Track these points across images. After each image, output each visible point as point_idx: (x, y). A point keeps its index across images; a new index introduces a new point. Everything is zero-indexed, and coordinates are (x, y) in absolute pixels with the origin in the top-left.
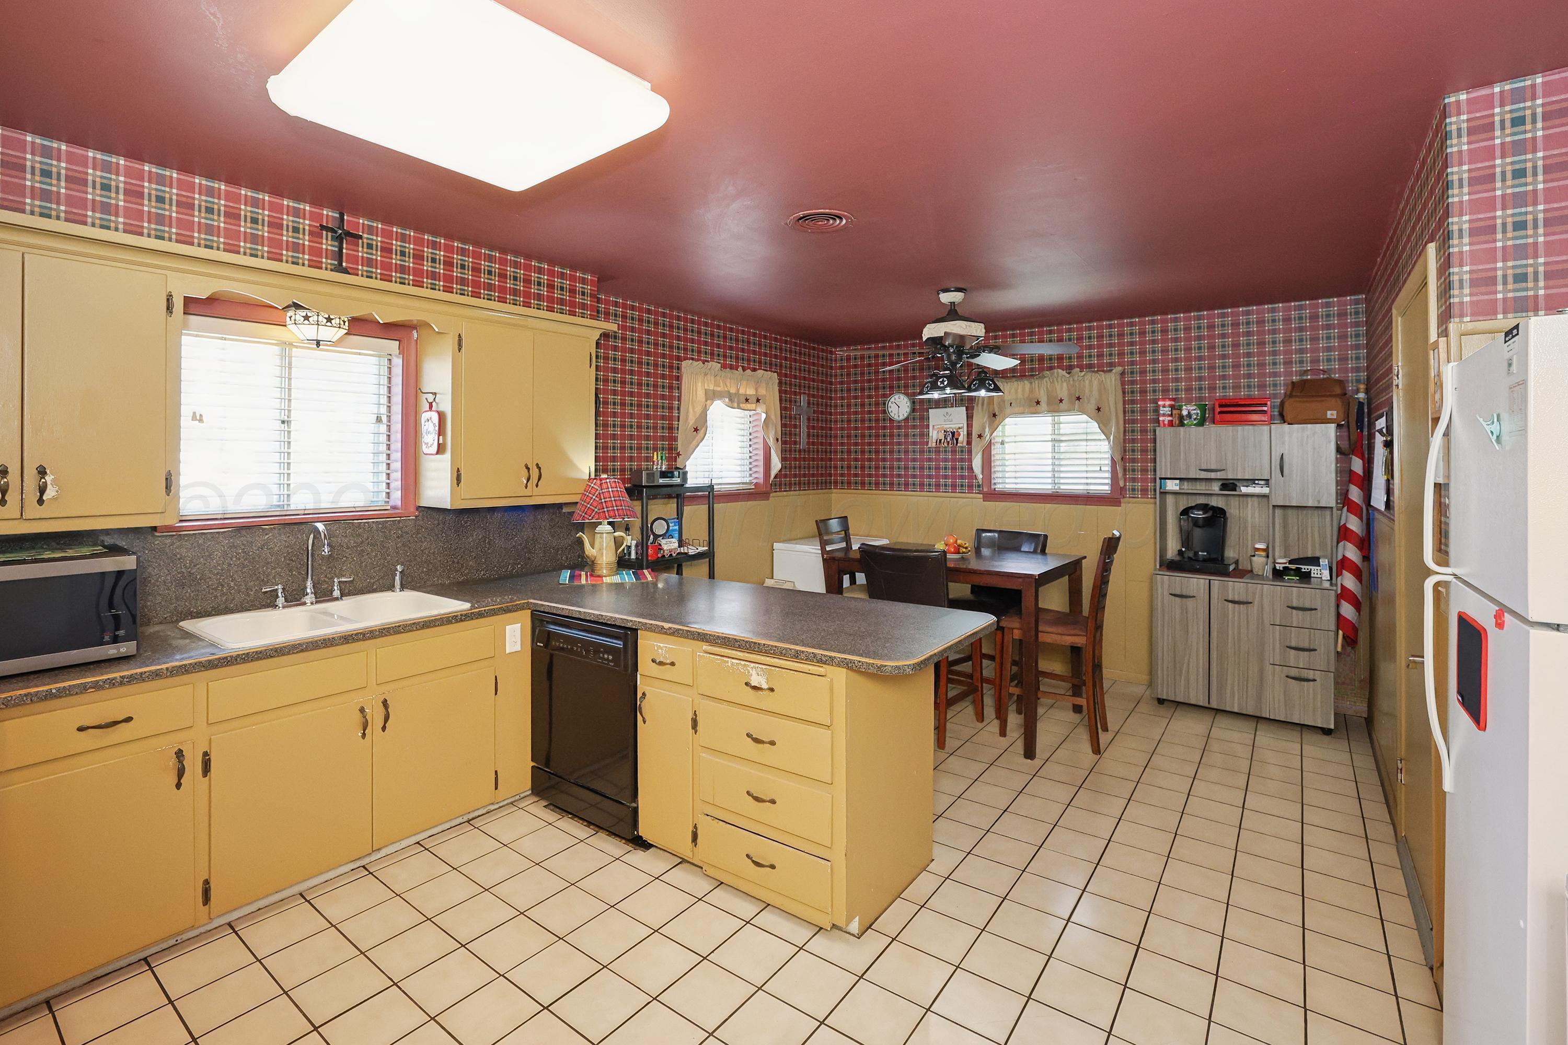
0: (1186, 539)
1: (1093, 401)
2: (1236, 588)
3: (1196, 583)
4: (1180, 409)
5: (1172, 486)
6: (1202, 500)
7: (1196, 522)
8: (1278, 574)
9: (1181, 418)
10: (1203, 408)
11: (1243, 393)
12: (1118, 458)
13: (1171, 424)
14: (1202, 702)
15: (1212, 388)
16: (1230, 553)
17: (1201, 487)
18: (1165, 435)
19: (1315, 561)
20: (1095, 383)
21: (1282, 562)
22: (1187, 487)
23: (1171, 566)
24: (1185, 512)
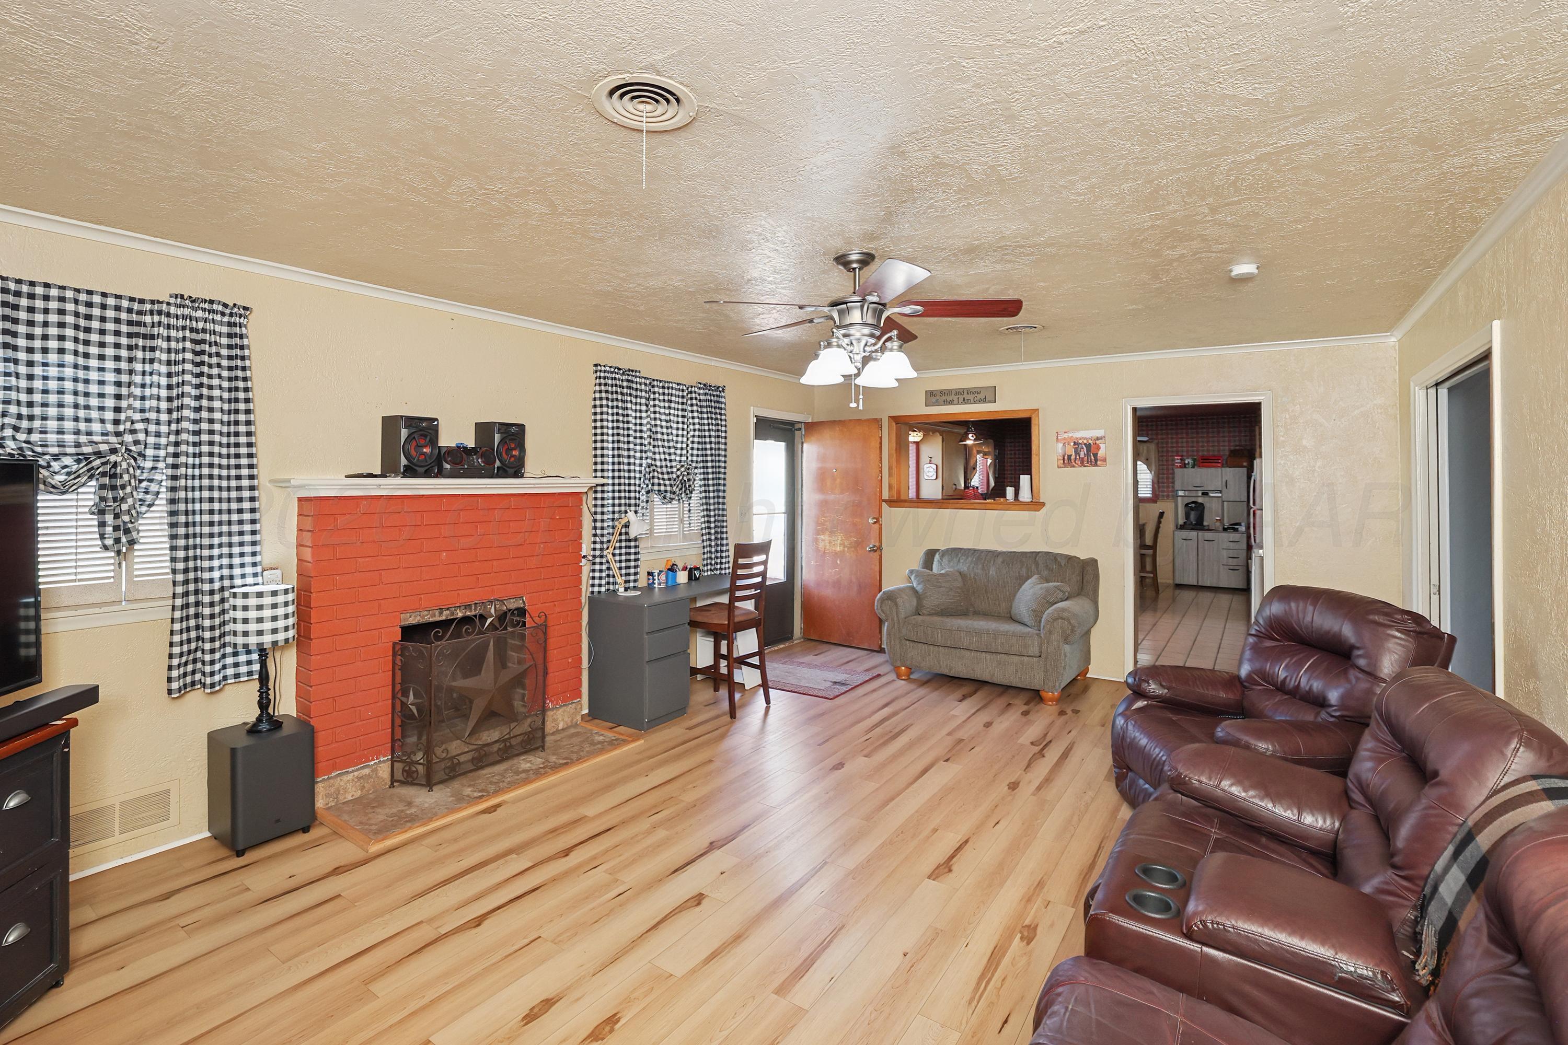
0: (1187, 516)
1: (1144, 455)
2: (1208, 535)
3: (1193, 534)
4: (1184, 460)
5: (1181, 493)
6: (1194, 499)
7: (1192, 509)
8: (1225, 530)
9: (1185, 464)
10: (1194, 460)
11: (1211, 453)
12: (1156, 481)
13: (1181, 467)
14: (1196, 584)
15: (1198, 451)
16: (1205, 523)
17: (1194, 494)
18: (1178, 472)
19: (1239, 524)
20: (1145, 448)
21: (1227, 525)
22: (1187, 493)
23: (1182, 527)
24: (1187, 505)
